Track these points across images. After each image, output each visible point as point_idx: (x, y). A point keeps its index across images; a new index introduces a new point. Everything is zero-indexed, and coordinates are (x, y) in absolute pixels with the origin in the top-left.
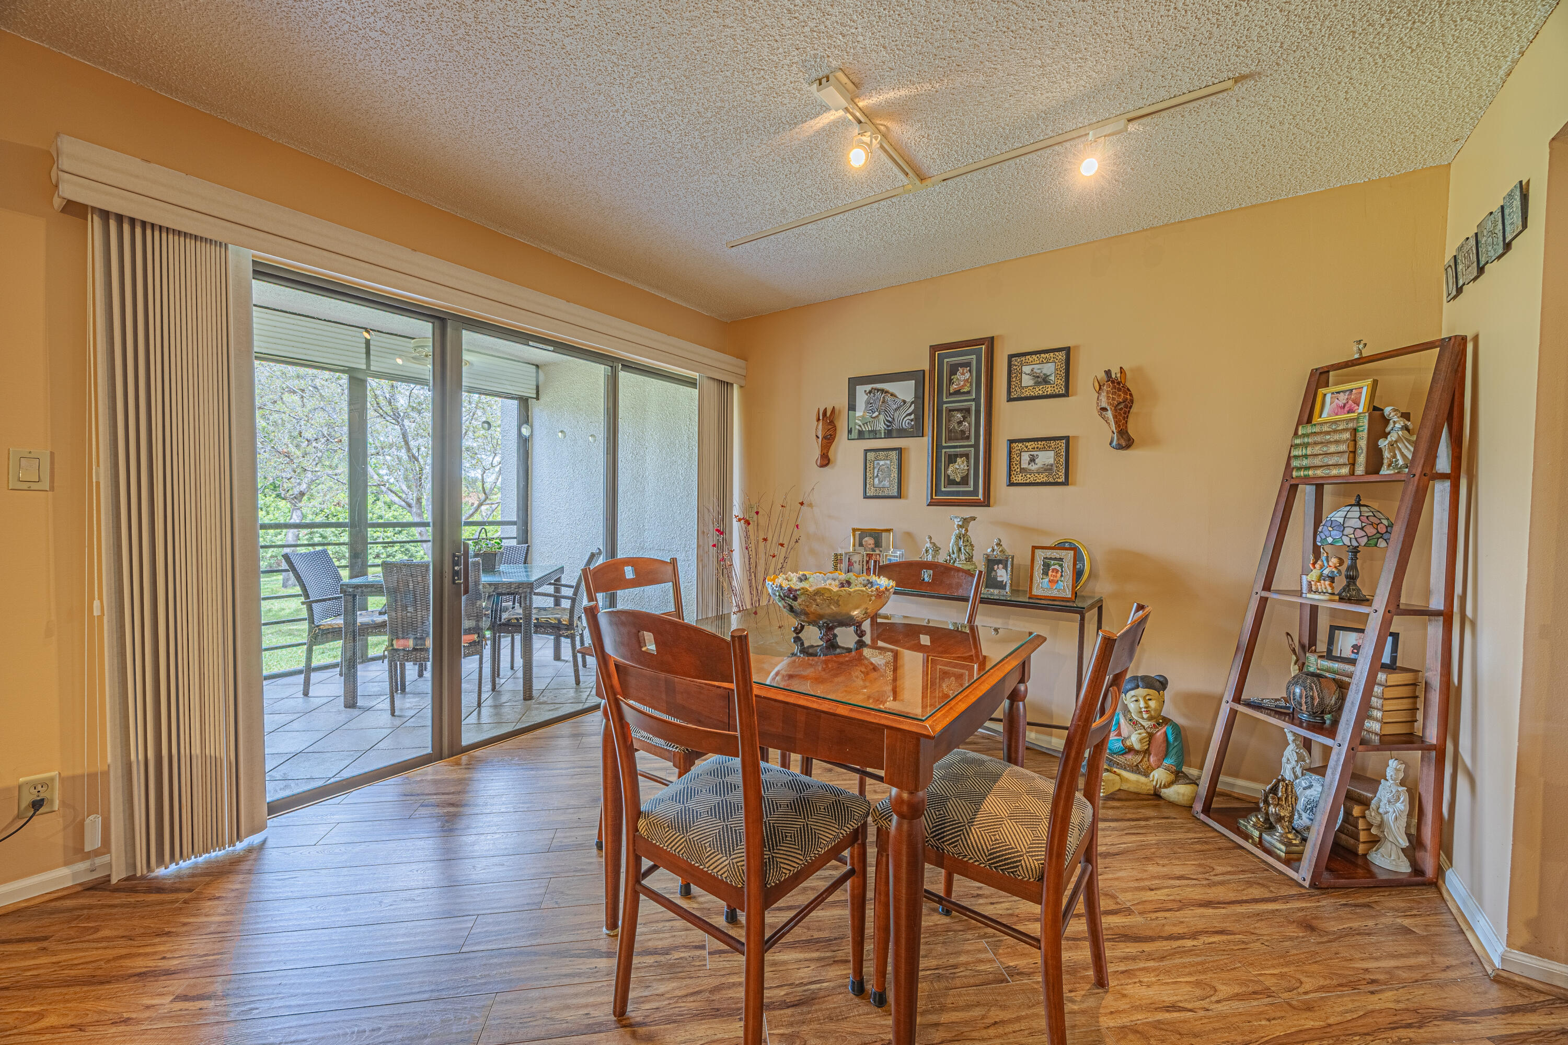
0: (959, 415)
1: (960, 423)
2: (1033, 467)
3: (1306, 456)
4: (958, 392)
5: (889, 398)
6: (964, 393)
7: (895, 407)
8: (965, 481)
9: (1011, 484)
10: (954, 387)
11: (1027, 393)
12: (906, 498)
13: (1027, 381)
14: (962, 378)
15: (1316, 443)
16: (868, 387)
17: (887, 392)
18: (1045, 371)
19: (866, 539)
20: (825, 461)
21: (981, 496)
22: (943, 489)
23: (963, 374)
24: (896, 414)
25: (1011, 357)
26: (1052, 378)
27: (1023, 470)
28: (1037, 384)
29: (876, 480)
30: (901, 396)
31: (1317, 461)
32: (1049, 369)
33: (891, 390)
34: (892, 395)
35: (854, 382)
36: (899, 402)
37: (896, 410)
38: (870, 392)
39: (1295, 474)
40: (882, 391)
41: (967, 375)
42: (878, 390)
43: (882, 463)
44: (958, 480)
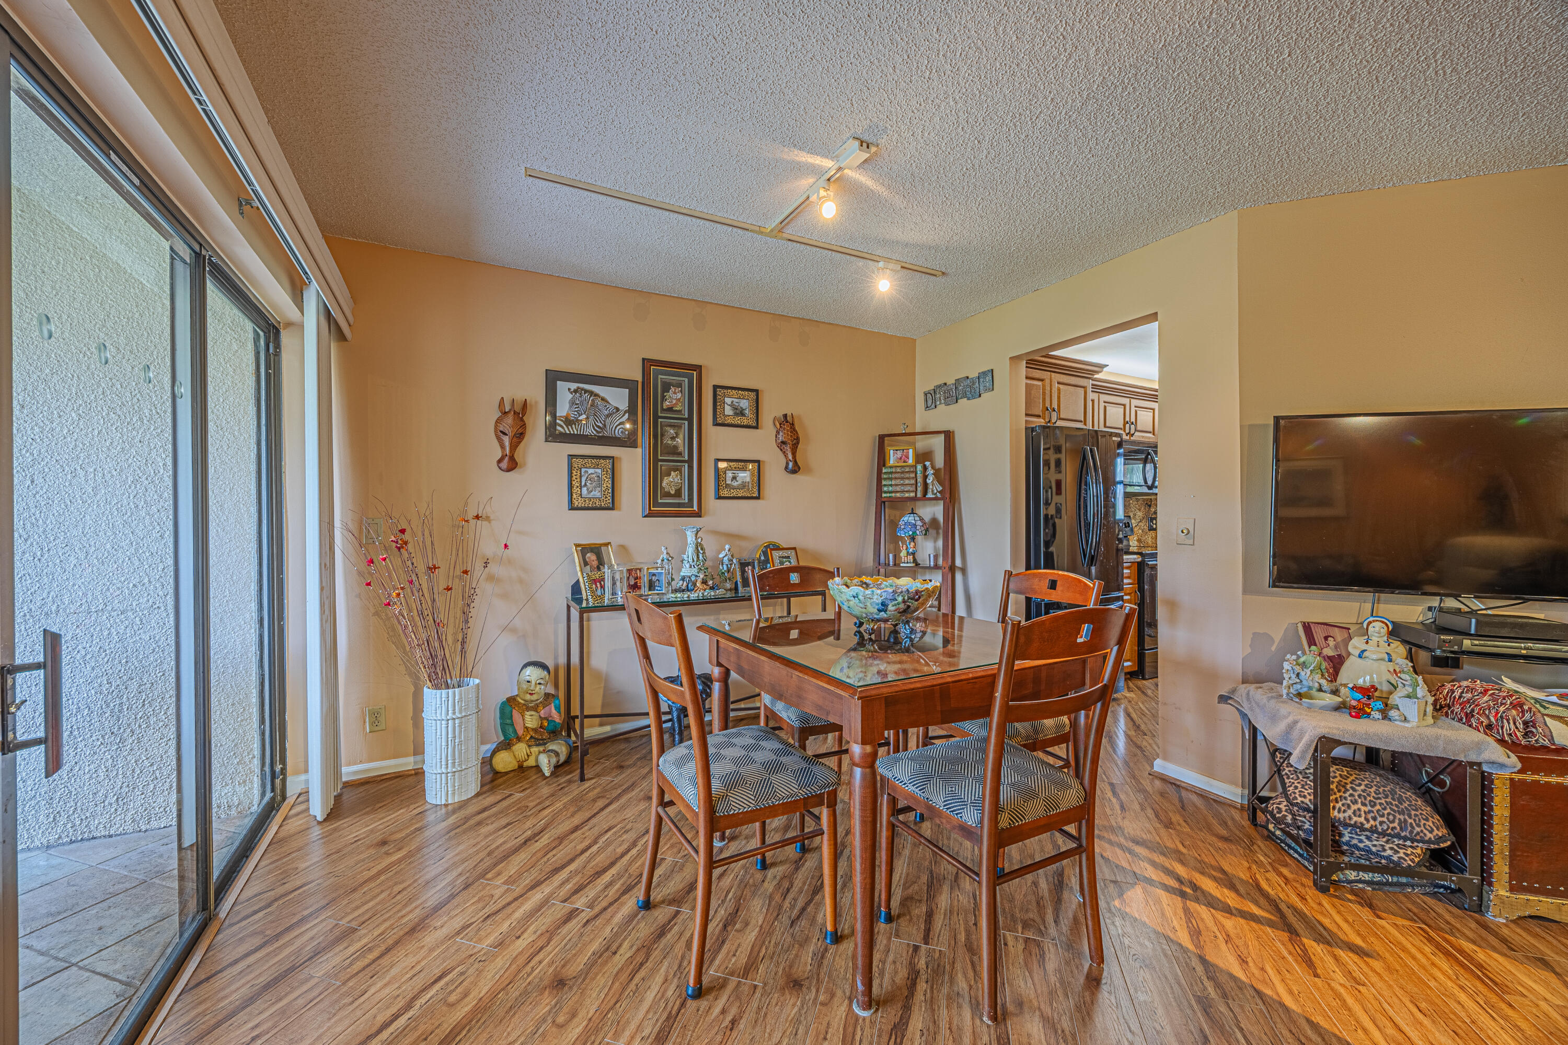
0: (672, 431)
1: (673, 438)
2: (735, 484)
3: (891, 485)
4: (670, 409)
5: (599, 402)
6: (676, 411)
7: (606, 412)
8: (678, 494)
9: (720, 498)
10: (667, 404)
11: (729, 421)
12: (620, 509)
13: (728, 411)
14: (675, 396)
15: (896, 478)
16: (574, 386)
17: (596, 395)
18: (741, 405)
19: (588, 555)
20: (511, 463)
21: (695, 508)
22: (660, 501)
23: (675, 393)
24: (608, 421)
25: (715, 387)
26: (747, 412)
27: (727, 486)
28: (736, 414)
29: (584, 490)
30: (614, 403)
31: (898, 489)
32: (744, 404)
33: (602, 394)
34: (603, 399)
35: (553, 378)
36: (612, 409)
37: (608, 416)
38: (576, 391)
39: (884, 495)
40: (591, 393)
41: (679, 395)
42: (586, 391)
43: (591, 471)
44: (673, 492)
